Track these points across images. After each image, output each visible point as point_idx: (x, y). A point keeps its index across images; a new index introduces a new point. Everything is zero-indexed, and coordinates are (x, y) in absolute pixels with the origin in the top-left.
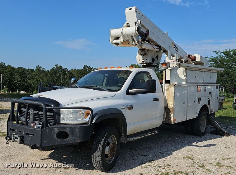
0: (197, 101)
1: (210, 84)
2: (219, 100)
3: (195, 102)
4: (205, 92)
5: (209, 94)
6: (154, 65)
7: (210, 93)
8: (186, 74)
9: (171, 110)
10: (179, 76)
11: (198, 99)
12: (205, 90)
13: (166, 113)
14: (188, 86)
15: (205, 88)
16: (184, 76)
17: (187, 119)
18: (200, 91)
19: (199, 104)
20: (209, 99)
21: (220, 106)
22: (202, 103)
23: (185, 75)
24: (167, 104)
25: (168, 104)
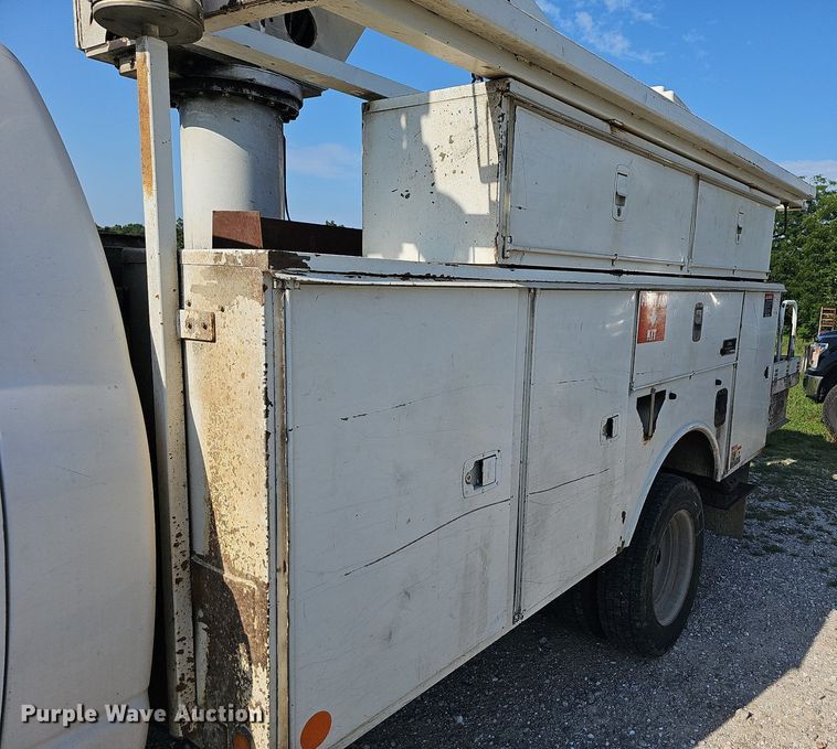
0: (629, 422)
1: (730, 282)
2: (774, 382)
3: (609, 429)
4: (696, 337)
5: (723, 352)
6: (251, 84)
7: (729, 346)
8: (505, 153)
9: (252, 621)
10: (443, 185)
11: (643, 403)
12: (697, 327)
13: (203, 637)
14: (532, 292)
15: (699, 308)
16: (487, 175)
17: (518, 613)
18: (660, 336)
19: (647, 437)
20: (720, 387)
21: (776, 413)
22: (672, 426)
23: (495, 160)
24: (213, 532)
25: (220, 527)
